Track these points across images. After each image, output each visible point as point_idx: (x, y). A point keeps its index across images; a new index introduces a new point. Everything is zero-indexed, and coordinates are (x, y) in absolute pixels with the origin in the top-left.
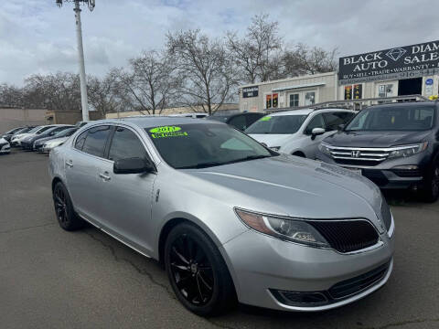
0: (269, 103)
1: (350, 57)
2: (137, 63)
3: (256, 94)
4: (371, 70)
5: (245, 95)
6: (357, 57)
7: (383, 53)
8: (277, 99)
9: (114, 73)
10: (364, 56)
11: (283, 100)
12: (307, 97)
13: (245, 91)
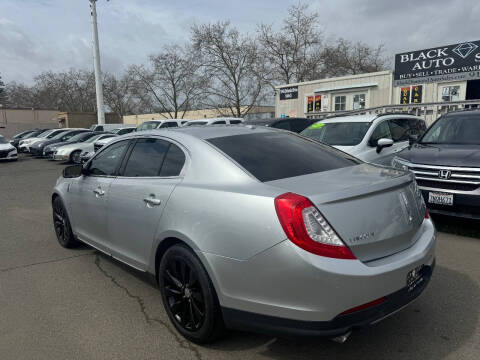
0: (310, 106)
1: (409, 54)
2: (159, 60)
3: (295, 95)
4: (433, 68)
5: (283, 97)
6: (417, 54)
7: (450, 49)
8: (320, 102)
9: (133, 71)
10: (425, 52)
11: (327, 103)
12: (356, 100)
13: (283, 91)
